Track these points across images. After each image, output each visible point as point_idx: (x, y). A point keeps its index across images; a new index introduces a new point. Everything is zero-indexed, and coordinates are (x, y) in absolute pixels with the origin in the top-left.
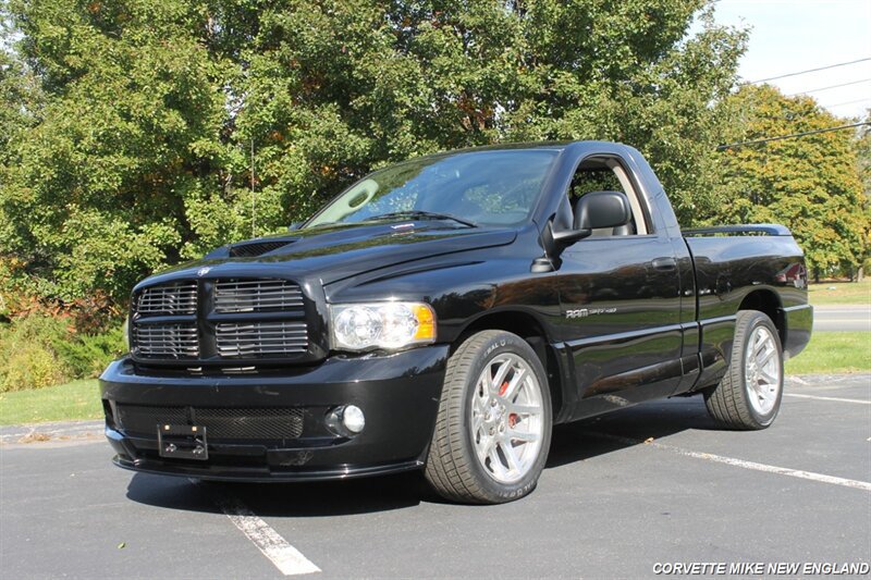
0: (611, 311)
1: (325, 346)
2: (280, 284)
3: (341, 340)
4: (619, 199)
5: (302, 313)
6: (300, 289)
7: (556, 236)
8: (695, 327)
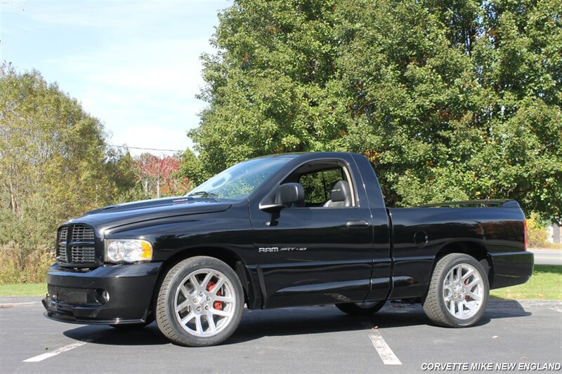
0: (301, 249)
1: (102, 259)
2: (89, 228)
3: (110, 256)
4: (296, 188)
5: (93, 243)
6: (94, 231)
7: (261, 207)
8: (389, 262)
